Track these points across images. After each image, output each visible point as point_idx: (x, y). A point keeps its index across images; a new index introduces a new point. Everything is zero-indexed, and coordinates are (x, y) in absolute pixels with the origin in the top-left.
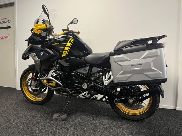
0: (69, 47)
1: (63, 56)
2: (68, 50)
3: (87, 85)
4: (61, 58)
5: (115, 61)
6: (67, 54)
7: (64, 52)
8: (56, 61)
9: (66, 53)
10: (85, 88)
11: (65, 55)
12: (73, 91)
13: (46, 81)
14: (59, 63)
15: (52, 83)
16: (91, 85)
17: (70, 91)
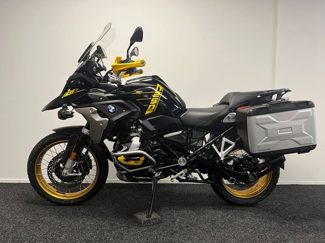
1: (147, 113)
2: (156, 104)
3: (186, 159)
4: (144, 117)
5: (258, 123)
6: (154, 110)
7: (150, 106)
9: (153, 108)
10: (183, 164)
11: (152, 111)
12: (161, 172)
13: (124, 158)
14: (142, 125)
15: (136, 161)
16: (192, 159)
17: (154, 172)
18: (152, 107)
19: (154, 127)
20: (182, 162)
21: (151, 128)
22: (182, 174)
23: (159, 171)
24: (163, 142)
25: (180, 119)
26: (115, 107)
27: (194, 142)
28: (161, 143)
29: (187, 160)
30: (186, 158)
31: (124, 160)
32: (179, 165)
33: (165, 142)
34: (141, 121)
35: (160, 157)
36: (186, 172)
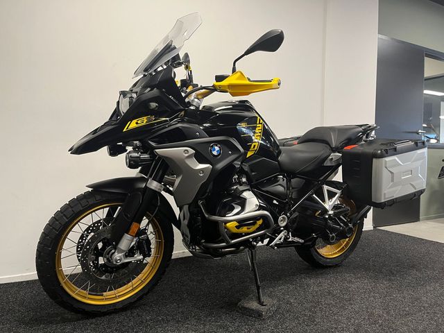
0: (260, 134)
1: (249, 154)
2: (259, 142)
3: (287, 216)
5: (387, 166)
9: (256, 148)
10: (283, 224)
11: (254, 152)
15: (249, 227)
16: (294, 216)
18: (254, 146)
19: (254, 175)
20: (282, 221)
25: (278, 161)
26: (220, 148)
31: (235, 227)
36: (286, 234)
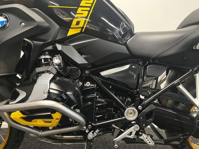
0: (88, 9)
1: (71, 32)
2: (86, 18)
4: (65, 41)
6: (82, 28)
8: (50, 48)
9: (81, 25)
11: (78, 31)
12: (97, 131)
13: (22, 115)
14: (61, 53)
16: (147, 109)
17: (87, 131)
18: (78, 23)
19: (84, 58)
20: (131, 114)
21: (80, 59)
22: (131, 133)
23: (93, 129)
24: (100, 82)
27: (148, 82)
28: (98, 85)
29: (139, 111)
30: (137, 108)
31: (22, 118)
32: (125, 119)
33: (103, 83)
34: (59, 47)
35: (96, 107)
36: (138, 129)
